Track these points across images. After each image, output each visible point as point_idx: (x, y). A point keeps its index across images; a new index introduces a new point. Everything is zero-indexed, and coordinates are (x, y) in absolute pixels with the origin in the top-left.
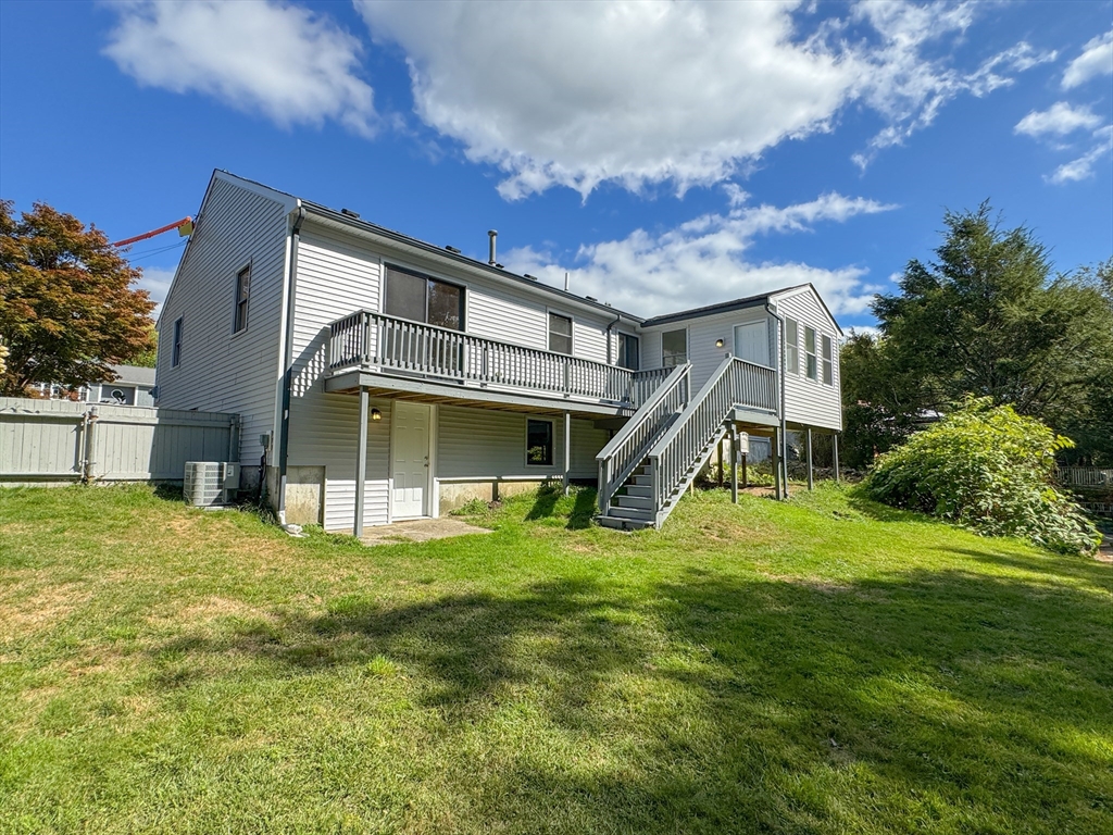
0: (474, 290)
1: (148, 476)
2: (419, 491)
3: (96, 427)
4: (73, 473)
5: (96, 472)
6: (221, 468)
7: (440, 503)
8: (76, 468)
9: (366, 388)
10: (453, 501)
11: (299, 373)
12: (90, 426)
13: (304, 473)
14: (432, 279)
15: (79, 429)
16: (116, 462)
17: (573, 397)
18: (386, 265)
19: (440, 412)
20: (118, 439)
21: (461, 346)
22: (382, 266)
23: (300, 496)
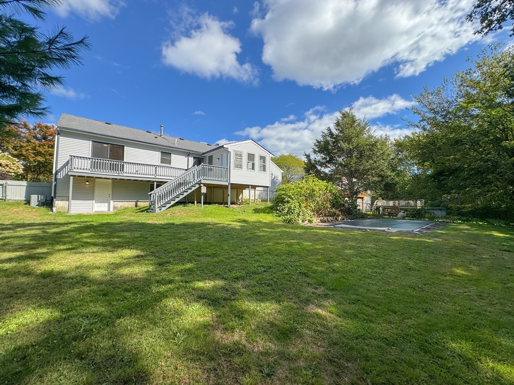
0: (127, 146)
1: (24, 199)
2: (107, 204)
3: (8, 187)
4: (1, 198)
5: (8, 198)
6: (38, 197)
7: (113, 207)
8: (3, 197)
9: (71, 176)
10: (119, 207)
11: (60, 172)
12: (5, 186)
13: (62, 198)
14: (110, 144)
15: (3, 187)
16: (15, 195)
17: (157, 177)
18: (92, 141)
19: (113, 182)
20: (15, 190)
21: (123, 165)
22: (91, 142)
23: (61, 204)
